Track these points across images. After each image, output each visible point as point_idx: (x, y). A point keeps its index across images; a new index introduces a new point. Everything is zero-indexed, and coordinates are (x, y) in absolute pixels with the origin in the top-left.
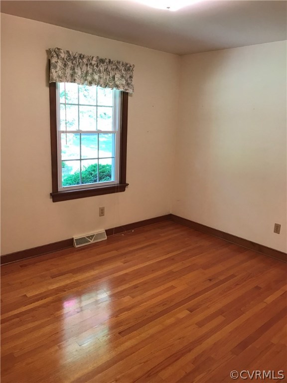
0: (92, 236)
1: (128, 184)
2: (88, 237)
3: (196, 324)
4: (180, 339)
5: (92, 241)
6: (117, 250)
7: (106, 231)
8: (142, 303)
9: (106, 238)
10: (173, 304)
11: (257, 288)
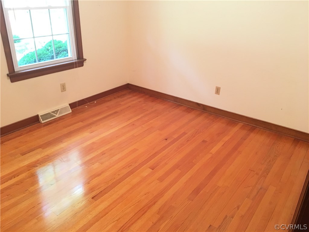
0: (57, 111)
1: (86, 60)
2: (53, 112)
3: (158, 179)
4: (145, 194)
5: (57, 116)
6: (82, 122)
7: (70, 105)
8: (111, 167)
9: (71, 111)
10: (137, 164)
11: (204, 141)
